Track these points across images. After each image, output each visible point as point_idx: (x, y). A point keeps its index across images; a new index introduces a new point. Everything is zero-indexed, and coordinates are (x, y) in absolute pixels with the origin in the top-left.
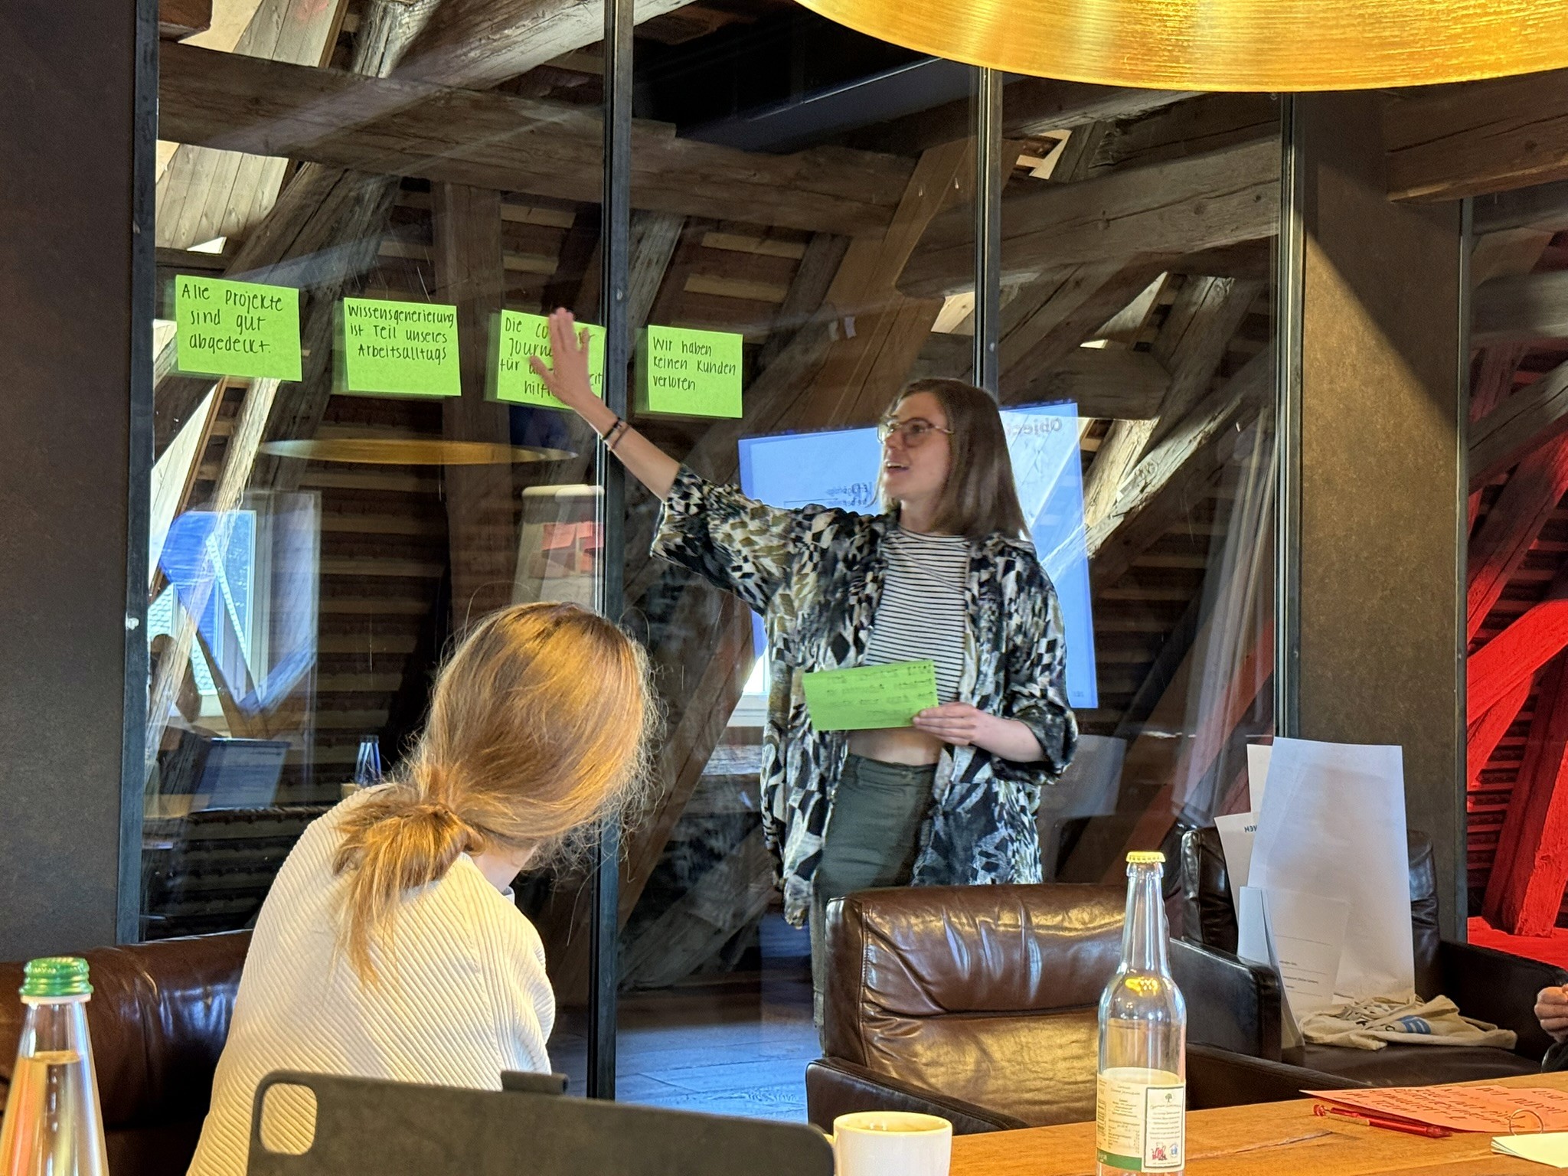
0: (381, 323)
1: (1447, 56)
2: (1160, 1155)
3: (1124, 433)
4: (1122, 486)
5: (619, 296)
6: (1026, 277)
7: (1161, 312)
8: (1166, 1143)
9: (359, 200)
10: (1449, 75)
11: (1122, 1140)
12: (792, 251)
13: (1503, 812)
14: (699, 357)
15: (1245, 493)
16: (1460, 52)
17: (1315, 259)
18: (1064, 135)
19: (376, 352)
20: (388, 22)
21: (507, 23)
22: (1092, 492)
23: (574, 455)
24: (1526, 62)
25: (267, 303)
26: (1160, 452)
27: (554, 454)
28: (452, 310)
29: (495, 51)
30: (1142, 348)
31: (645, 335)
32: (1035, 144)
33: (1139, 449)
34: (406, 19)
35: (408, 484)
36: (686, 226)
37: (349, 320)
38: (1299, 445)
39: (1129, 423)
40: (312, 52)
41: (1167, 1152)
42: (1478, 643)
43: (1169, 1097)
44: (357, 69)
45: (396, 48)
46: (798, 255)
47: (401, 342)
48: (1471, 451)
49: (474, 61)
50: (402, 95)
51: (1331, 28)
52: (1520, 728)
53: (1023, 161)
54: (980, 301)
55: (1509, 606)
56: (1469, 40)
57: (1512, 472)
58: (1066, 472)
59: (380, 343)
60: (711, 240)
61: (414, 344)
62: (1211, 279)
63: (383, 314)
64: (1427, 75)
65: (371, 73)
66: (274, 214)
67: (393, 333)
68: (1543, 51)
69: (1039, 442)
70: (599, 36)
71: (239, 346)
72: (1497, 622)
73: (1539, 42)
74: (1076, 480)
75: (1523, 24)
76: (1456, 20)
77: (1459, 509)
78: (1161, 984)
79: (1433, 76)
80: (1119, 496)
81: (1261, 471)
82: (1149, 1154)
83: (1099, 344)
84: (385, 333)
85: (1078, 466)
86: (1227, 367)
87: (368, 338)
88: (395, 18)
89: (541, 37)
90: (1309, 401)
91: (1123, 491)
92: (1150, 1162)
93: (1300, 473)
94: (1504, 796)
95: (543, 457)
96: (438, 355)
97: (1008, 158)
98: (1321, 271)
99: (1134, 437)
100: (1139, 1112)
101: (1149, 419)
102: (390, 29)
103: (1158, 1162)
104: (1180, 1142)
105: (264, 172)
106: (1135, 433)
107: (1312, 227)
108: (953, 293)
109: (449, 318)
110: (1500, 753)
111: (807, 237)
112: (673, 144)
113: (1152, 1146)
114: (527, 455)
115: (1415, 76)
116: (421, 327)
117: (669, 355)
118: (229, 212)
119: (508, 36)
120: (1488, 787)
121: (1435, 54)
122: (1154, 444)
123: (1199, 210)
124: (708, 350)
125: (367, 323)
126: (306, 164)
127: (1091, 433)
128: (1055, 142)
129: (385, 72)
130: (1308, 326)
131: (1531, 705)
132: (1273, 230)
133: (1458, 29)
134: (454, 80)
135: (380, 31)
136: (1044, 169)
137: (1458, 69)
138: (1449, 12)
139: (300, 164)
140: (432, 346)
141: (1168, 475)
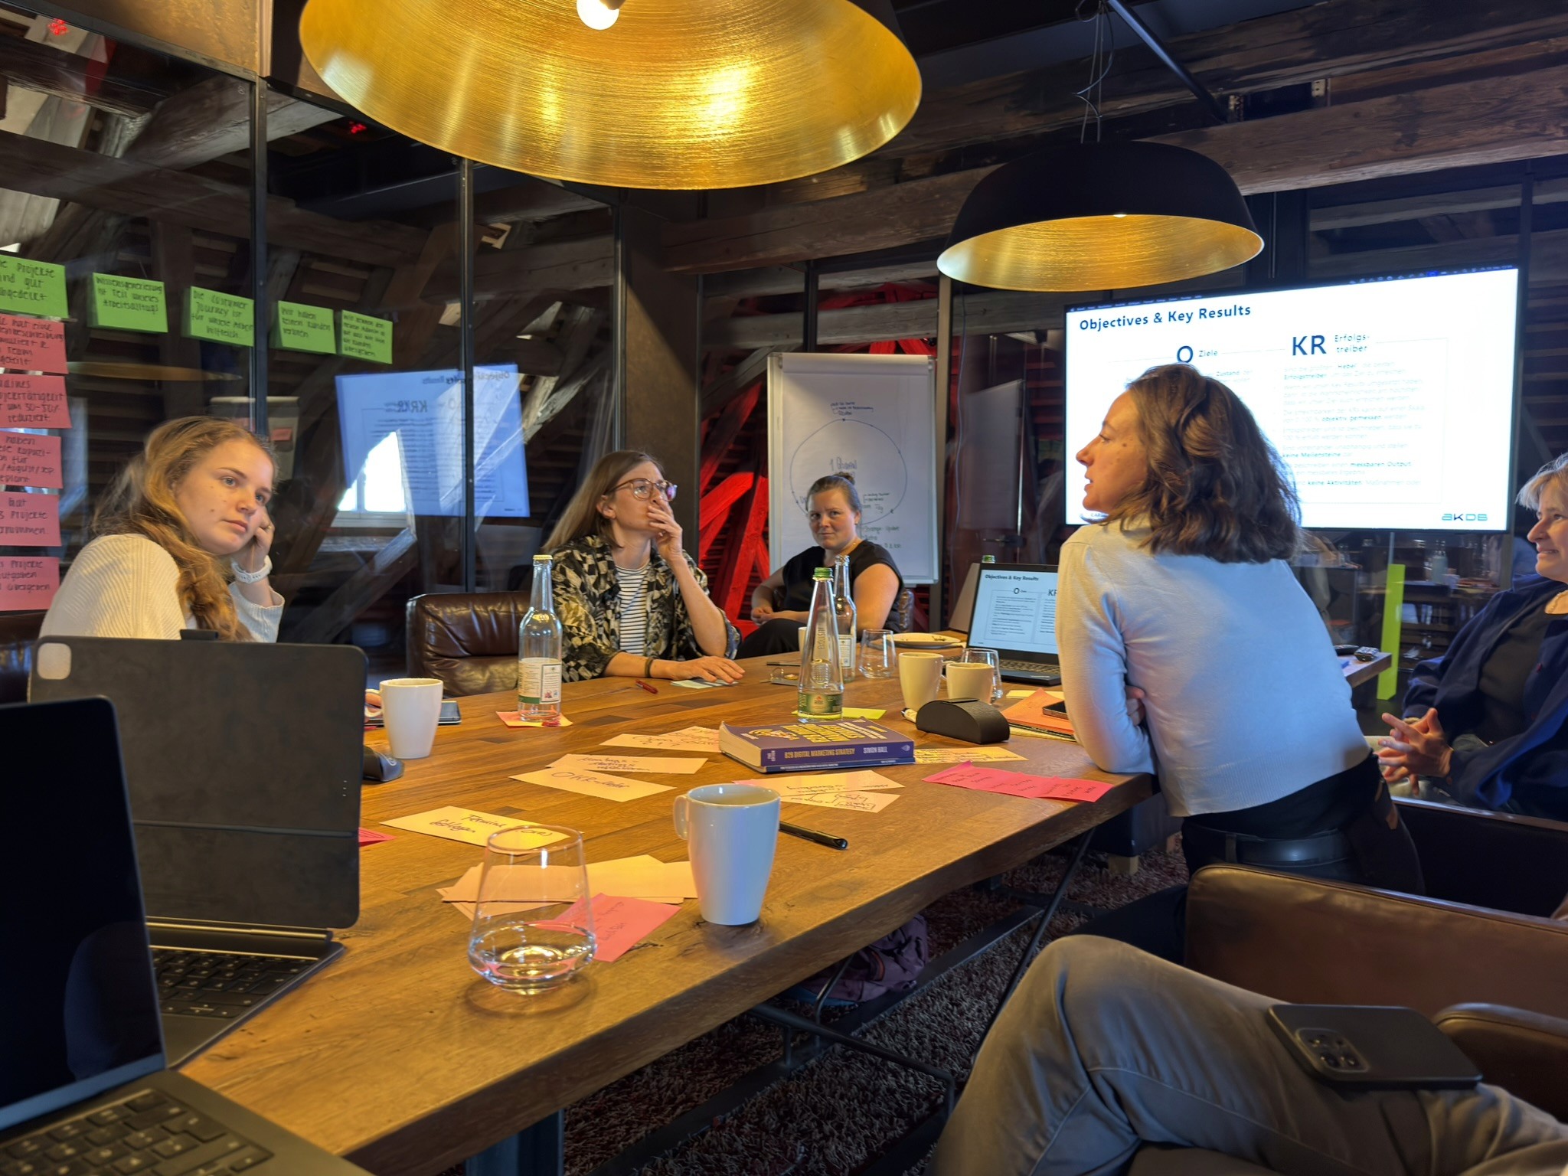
0: (118, 288)
1: (683, 176)
2: (549, 696)
3: (541, 383)
4: (542, 408)
5: (261, 284)
6: (488, 296)
7: (559, 323)
8: (552, 690)
9: (104, 227)
10: (683, 186)
11: (531, 690)
12: (363, 275)
13: (716, 569)
14: (307, 320)
15: (599, 416)
16: (688, 175)
17: (631, 297)
18: (507, 228)
19: (115, 304)
20: (120, 126)
21: (195, 132)
22: (526, 412)
23: (240, 377)
24: (718, 184)
25: (44, 273)
26: (560, 393)
27: (229, 377)
28: (161, 284)
29: (187, 148)
30: (549, 340)
31: (277, 306)
32: (493, 232)
33: (549, 392)
34: (131, 126)
35: (140, 391)
36: (302, 257)
37: (97, 286)
38: (624, 387)
39: (544, 378)
40: (74, 139)
41: (552, 695)
42: (707, 491)
43: (553, 669)
44: (101, 152)
45: (125, 141)
46: (366, 277)
47: (130, 300)
48: (703, 401)
49: (173, 153)
50: (131, 169)
51: (629, 156)
52: (724, 530)
53: (486, 239)
54: (463, 308)
55: (721, 475)
56: (692, 170)
57: (722, 411)
58: (512, 401)
59: (117, 300)
60: (316, 265)
61: (138, 301)
62: (583, 308)
63: (118, 283)
64: (673, 185)
65: (111, 154)
66: (51, 230)
67: (124, 295)
68: (725, 179)
69: (498, 384)
70: (247, 145)
71: (27, 296)
72: (715, 482)
73: (723, 174)
74: (517, 406)
75: (716, 164)
76: (687, 159)
77: (697, 426)
78: (550, 617)
79: (676, 186)
80: (539, 414)
81: (607, 405)
82: (544, 695)
83: (528, 337)
84: (120, 294)
85: (518, 399)
86: (592, 353)
87: (110, 296)
88: (124, 124)
89: (213, 142)
90: (629, 366)
91: (542, 412)
92: (544, 699)
93: (624, 401)
94: (718, 561)
95: (221, 377)
96: (153, 309)
97: (475, 236)
98: (634, 305)
99: (547, 385)
100: (539, 676)
101: (554, 376)
102: (122, 131)
103: (548, 699)
104: (558, 689)
105: (44, 207)
106: (547, 384)
107: (629, 280)
108: (450, 303)
109: (159, 288)
110: (716, 542)
111: (370, 268)
112: (292, 209)
113: (545, 691)
114: (211, 376)
115: (668, 185)
116: (142, 292)
117: (290, 317)
118: (21, 229)
119: (193, 140)
120: (711, 557)
121: (677, 175)
122: (556, 390)
123: (575, 269)
124: (313, 316)
125: (109, 288)
126: (71, 204)
127: (525, 382)
128: (503, 232)
129: (119, 155)
130: (628, 330)
131: (729, 520)
132: (611, 283)
133: (686, 164)
134: (161, 163)
135: (115, 132)
136: (498, 244)
137: (688, 184)
138: (683, 155)
139: (67, 203)
140: (148, 303)
141: (563, 405)
